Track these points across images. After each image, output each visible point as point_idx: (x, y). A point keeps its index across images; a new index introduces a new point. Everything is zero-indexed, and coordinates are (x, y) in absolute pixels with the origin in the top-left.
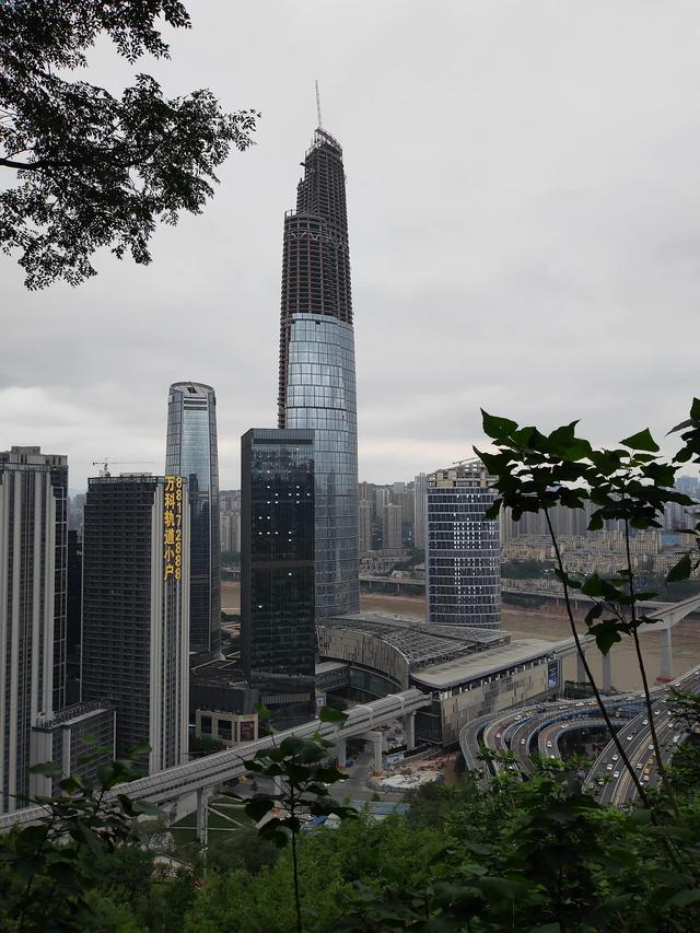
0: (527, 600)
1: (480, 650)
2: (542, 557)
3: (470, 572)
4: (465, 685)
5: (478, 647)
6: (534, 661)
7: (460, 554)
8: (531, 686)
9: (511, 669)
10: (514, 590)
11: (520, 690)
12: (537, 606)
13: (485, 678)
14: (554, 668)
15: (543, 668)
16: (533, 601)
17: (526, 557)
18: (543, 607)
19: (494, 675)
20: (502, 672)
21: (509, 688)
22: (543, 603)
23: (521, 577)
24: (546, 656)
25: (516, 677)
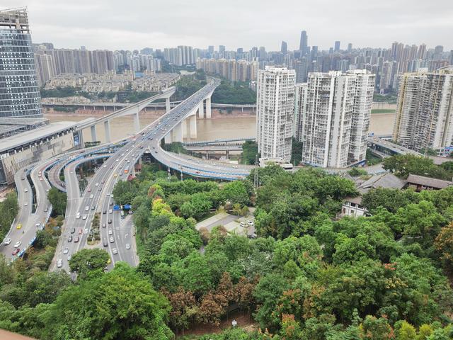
0: (67, 108)
1: (29, 130)
2: (74, 85)
3: (17, 84)
4: (18, 149)
5: (29, 128)
6: (65, 132)
7: (9, 73)
8: (63, 145)
9: (50, 137)
10: (60, 104)
11: (56, 149)
12: (74, 111)
13: (32, 143)
14: (77, 135)
15: (70, 135)
16: (71, 108)
17: (65, 85)
18: (77, 111)
19: (38, 142)
20: (44, 140)
21: (50, 147)
22: (77, 109)
23: (63, 96)
24: (72, 129)
25: (53, 141)
